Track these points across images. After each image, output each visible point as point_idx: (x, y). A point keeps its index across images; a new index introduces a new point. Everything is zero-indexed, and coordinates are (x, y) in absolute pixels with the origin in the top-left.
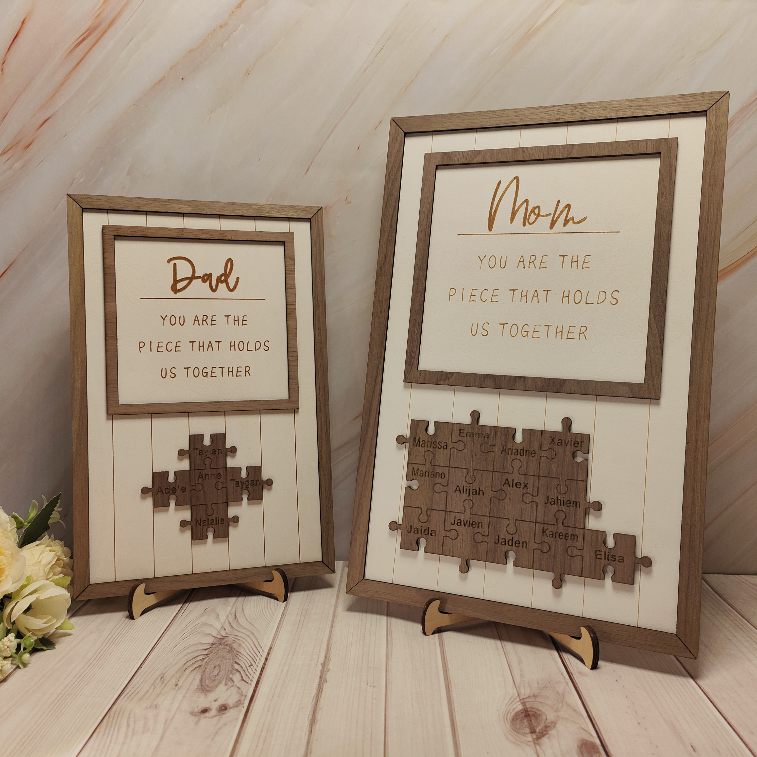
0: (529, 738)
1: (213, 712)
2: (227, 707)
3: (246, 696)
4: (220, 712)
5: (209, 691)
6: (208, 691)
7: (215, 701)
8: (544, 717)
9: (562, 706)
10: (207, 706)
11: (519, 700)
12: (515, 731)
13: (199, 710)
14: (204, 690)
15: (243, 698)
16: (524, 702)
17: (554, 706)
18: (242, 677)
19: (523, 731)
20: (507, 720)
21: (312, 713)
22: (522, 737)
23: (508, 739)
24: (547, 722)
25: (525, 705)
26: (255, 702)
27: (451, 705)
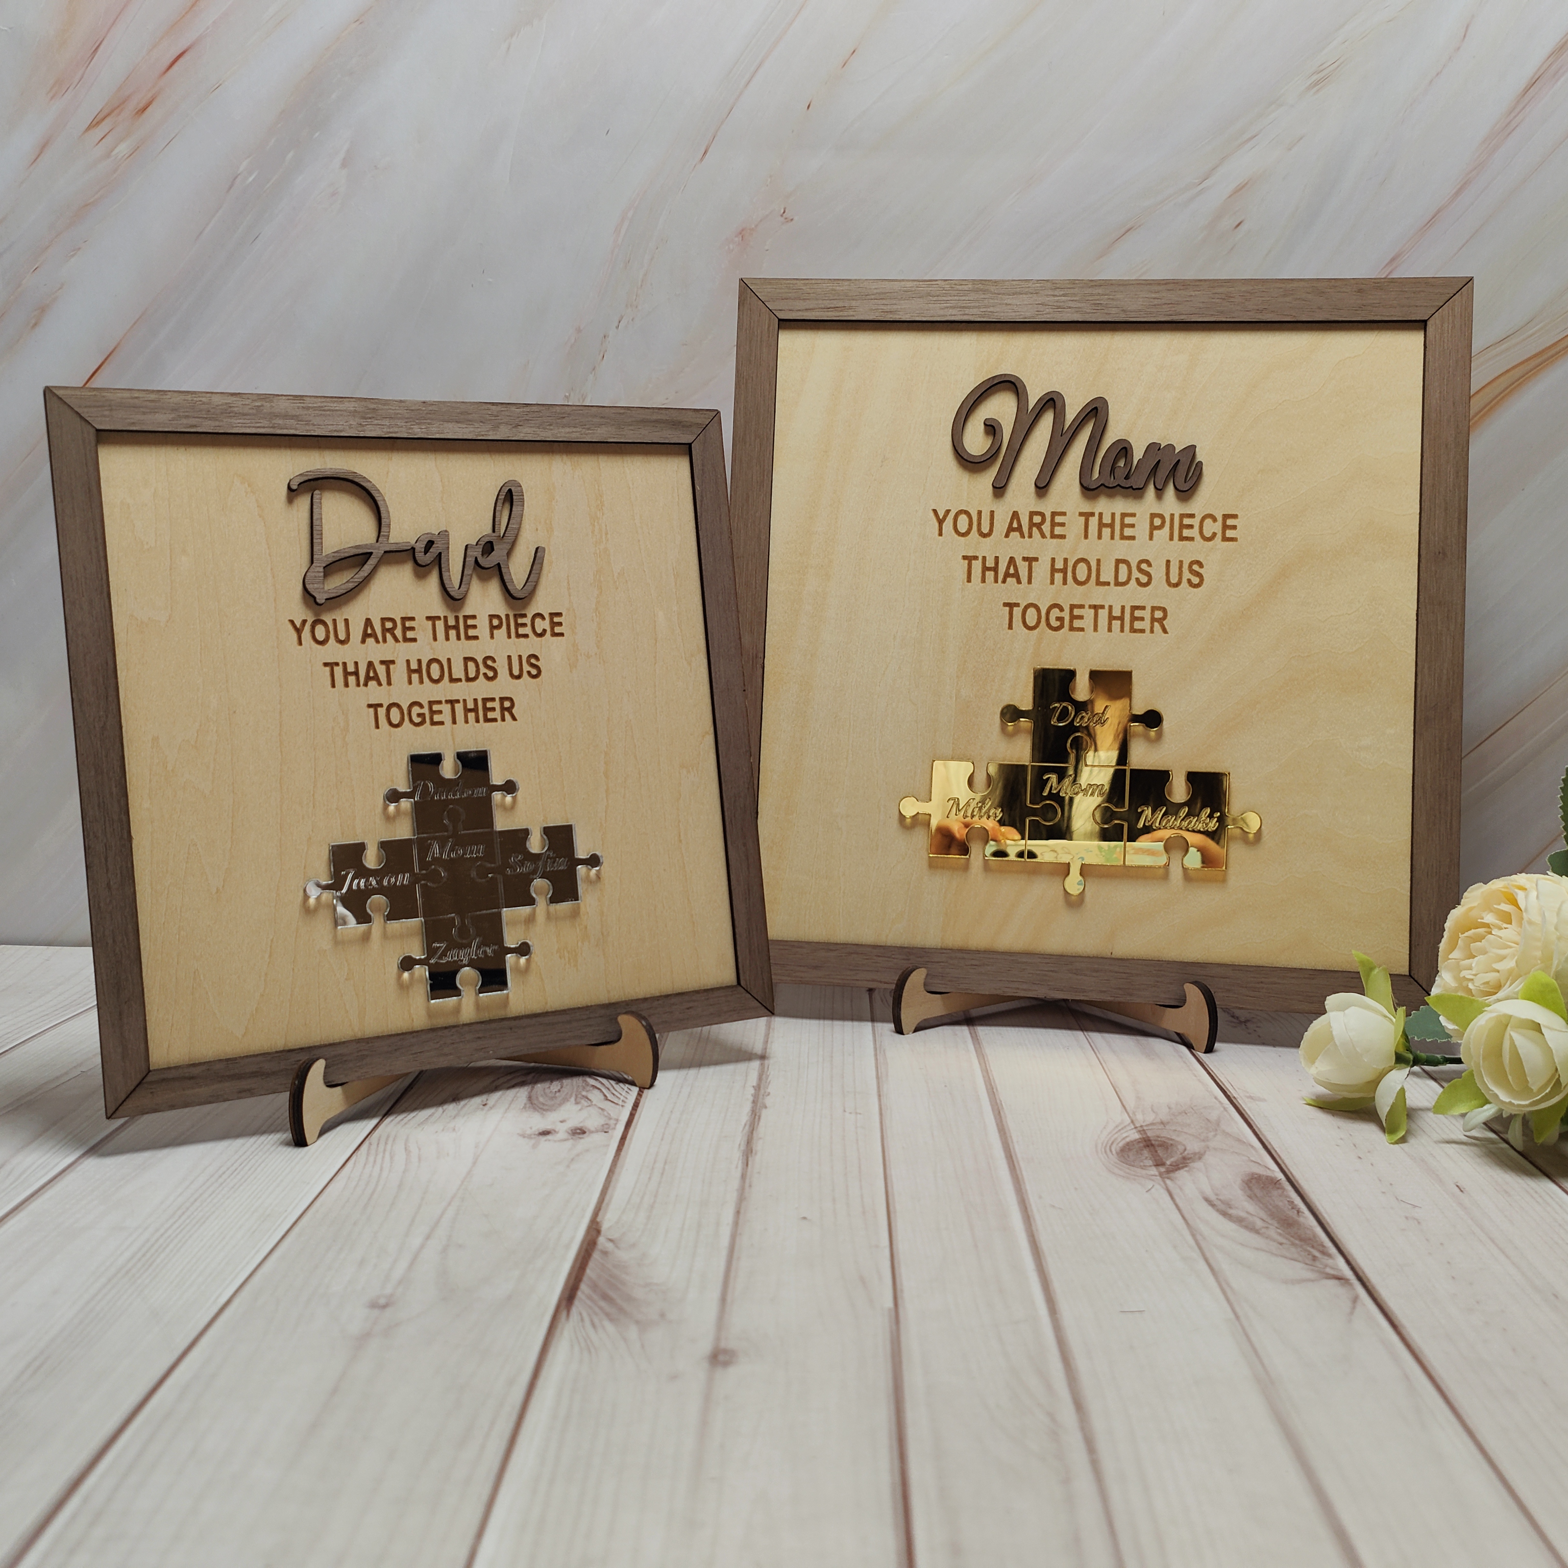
0: (1154, 1171)
1: (562, 1135)
2: (586, 1130)
3: (617, 1120)
4: (573, 1136)
5: (548, 1110)
6: (546, 1110)
7: (561, 1122)
8: (1181, 1148)
9: (1215, 1135)
10: (549, 1127)
11: (1133, 1127)
12: (1127, 1164)
13: (535, 1132)
14: (538, 1108)
15: (613, 1122)
16: (1144, 1130)
17: (1200, 1135)
19: (1142, 1164)
20: (1111, 1151)
21: (746, 1143)
22: (1139, 1170)
23: (1114, 1173)
24: (1186, 1153)
25: (1145, 1133)
26: (635, 1127)
27: (1005, 1133)
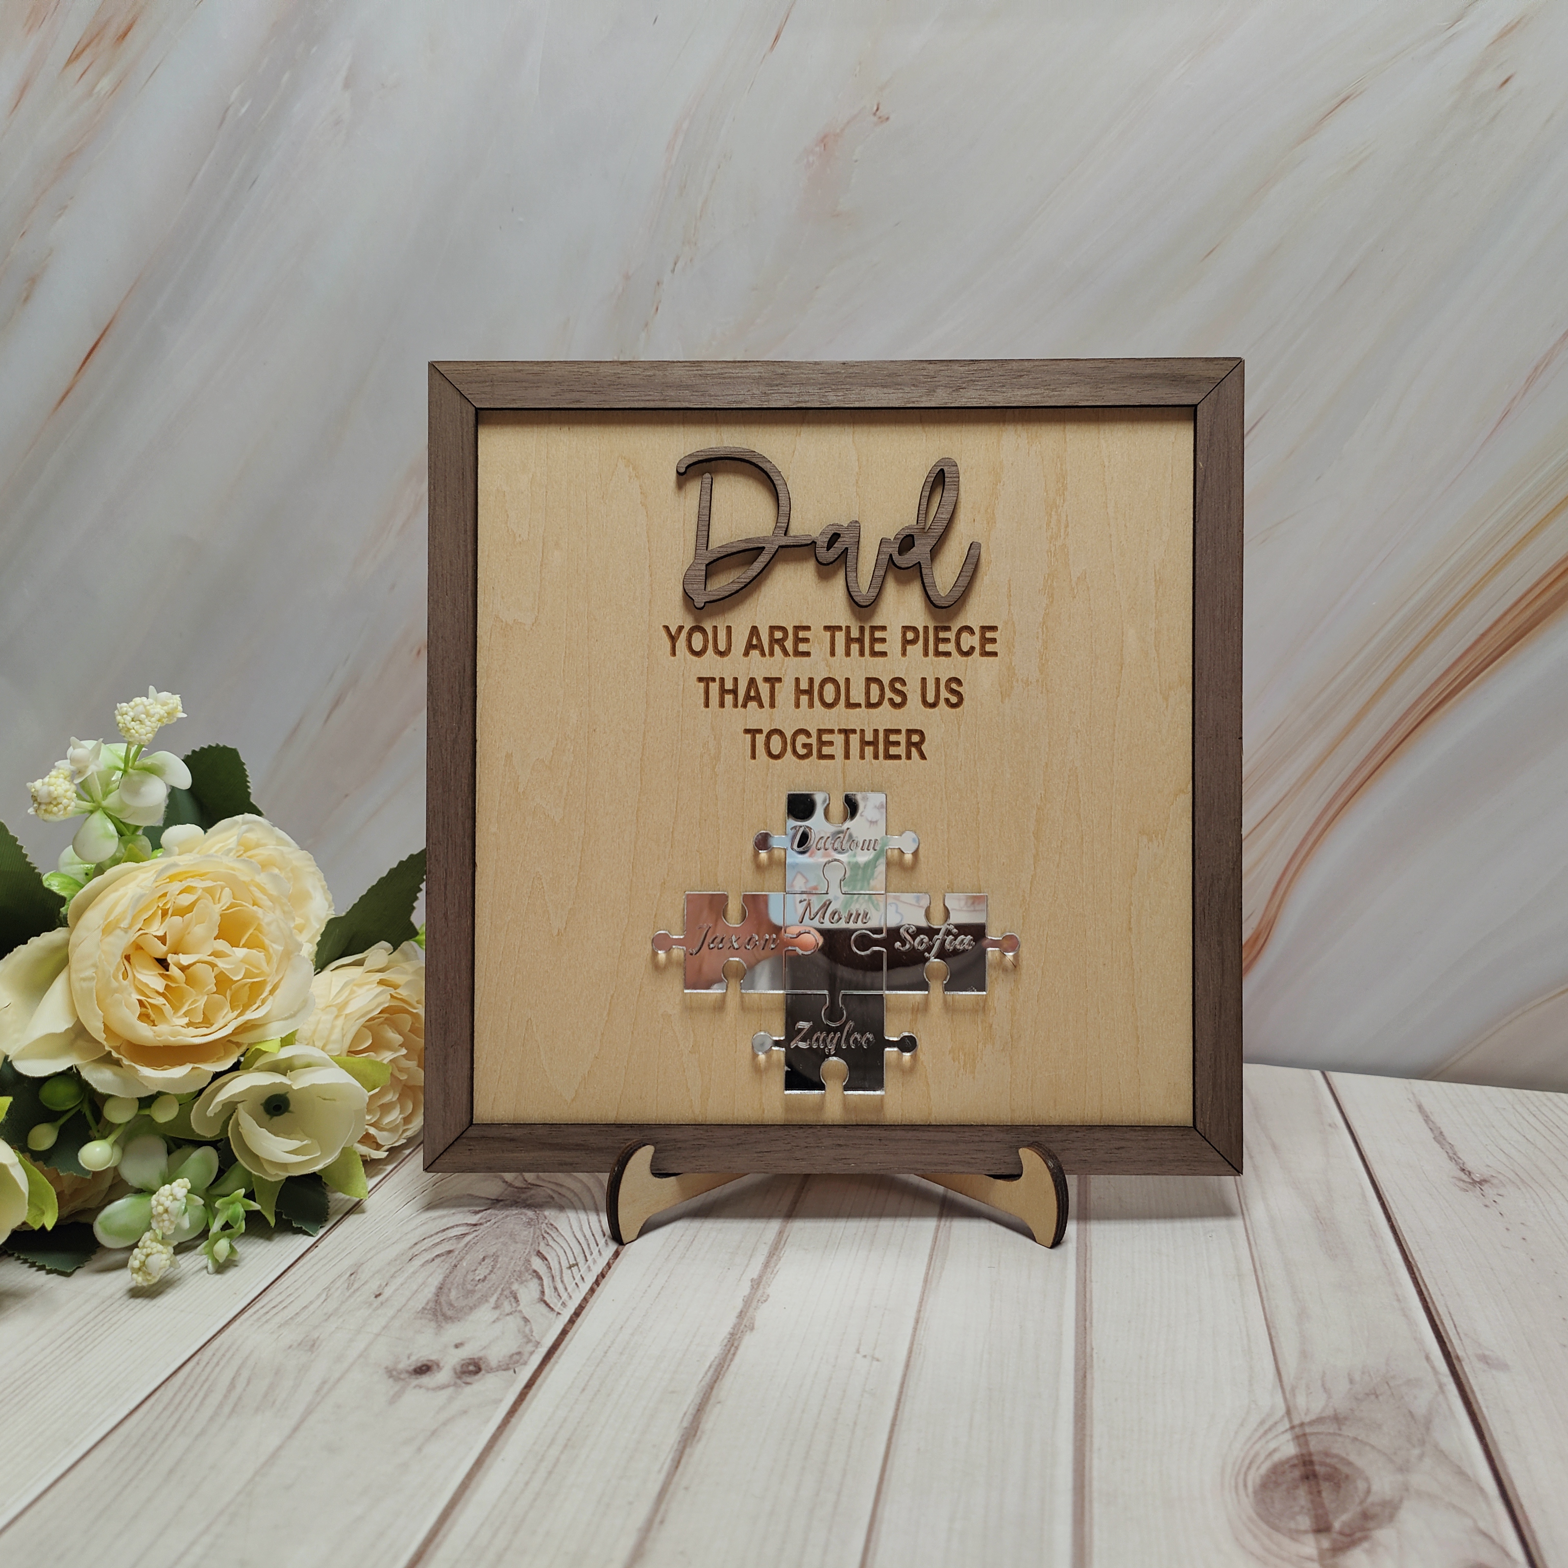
0: (1309, 1546)
1: (444, 1375)
2: (483, 1366)
3: (538, 1344)
4: (459, 1378)
5: (451, 1318)
6: (447, 1318)
7: (457, 1346)
8: (1361, 1485)
9: (1421, 1457)
10: (433, 1358)
11: (1288, 1426)
12: (1267, 1522)
13: (410, 1366)
14: (439, 1314)
15: (530, 1347)
16: (1304, 1435)
17: (1395, 1453)
18: (543, 1292)
19: (1292, 1525)
20: (1245, 1486)
22: (1285, 1541)
23: (1243, 1547)
24: (1370, 1499)
25: (1307, 1443)
26: (556, 1362)
